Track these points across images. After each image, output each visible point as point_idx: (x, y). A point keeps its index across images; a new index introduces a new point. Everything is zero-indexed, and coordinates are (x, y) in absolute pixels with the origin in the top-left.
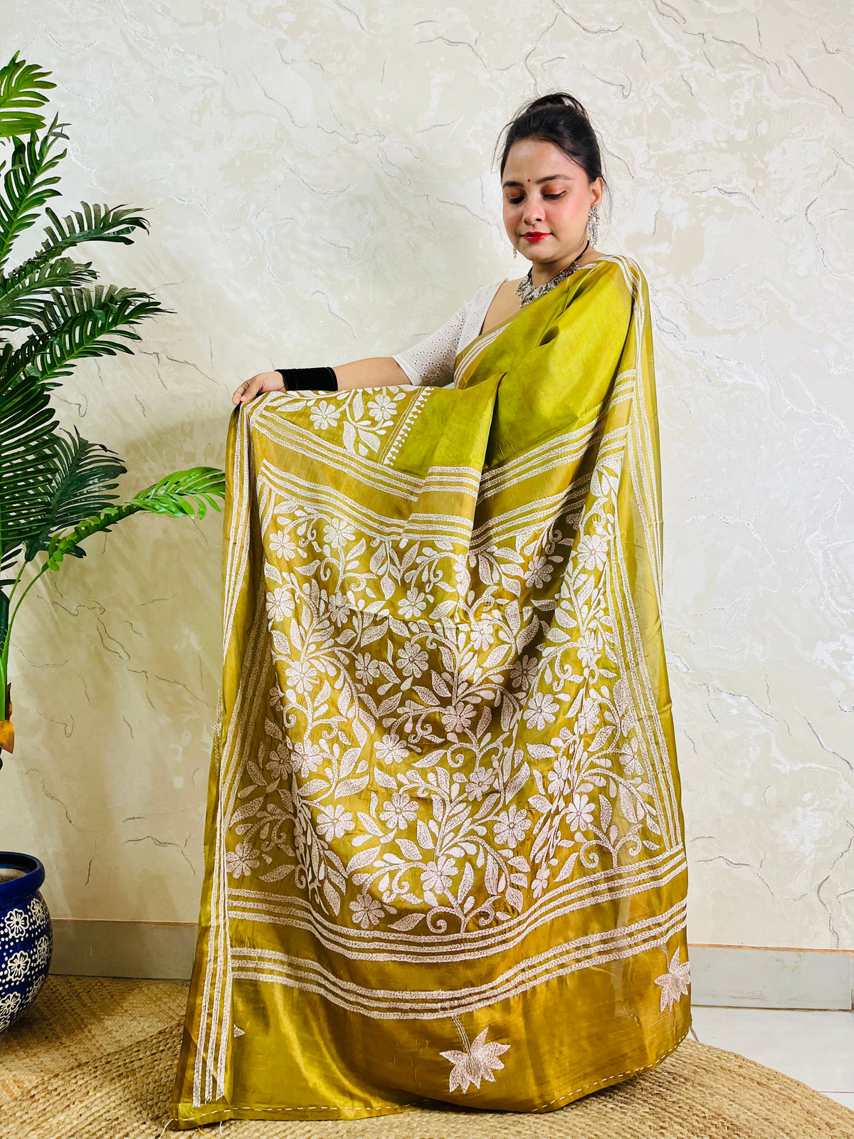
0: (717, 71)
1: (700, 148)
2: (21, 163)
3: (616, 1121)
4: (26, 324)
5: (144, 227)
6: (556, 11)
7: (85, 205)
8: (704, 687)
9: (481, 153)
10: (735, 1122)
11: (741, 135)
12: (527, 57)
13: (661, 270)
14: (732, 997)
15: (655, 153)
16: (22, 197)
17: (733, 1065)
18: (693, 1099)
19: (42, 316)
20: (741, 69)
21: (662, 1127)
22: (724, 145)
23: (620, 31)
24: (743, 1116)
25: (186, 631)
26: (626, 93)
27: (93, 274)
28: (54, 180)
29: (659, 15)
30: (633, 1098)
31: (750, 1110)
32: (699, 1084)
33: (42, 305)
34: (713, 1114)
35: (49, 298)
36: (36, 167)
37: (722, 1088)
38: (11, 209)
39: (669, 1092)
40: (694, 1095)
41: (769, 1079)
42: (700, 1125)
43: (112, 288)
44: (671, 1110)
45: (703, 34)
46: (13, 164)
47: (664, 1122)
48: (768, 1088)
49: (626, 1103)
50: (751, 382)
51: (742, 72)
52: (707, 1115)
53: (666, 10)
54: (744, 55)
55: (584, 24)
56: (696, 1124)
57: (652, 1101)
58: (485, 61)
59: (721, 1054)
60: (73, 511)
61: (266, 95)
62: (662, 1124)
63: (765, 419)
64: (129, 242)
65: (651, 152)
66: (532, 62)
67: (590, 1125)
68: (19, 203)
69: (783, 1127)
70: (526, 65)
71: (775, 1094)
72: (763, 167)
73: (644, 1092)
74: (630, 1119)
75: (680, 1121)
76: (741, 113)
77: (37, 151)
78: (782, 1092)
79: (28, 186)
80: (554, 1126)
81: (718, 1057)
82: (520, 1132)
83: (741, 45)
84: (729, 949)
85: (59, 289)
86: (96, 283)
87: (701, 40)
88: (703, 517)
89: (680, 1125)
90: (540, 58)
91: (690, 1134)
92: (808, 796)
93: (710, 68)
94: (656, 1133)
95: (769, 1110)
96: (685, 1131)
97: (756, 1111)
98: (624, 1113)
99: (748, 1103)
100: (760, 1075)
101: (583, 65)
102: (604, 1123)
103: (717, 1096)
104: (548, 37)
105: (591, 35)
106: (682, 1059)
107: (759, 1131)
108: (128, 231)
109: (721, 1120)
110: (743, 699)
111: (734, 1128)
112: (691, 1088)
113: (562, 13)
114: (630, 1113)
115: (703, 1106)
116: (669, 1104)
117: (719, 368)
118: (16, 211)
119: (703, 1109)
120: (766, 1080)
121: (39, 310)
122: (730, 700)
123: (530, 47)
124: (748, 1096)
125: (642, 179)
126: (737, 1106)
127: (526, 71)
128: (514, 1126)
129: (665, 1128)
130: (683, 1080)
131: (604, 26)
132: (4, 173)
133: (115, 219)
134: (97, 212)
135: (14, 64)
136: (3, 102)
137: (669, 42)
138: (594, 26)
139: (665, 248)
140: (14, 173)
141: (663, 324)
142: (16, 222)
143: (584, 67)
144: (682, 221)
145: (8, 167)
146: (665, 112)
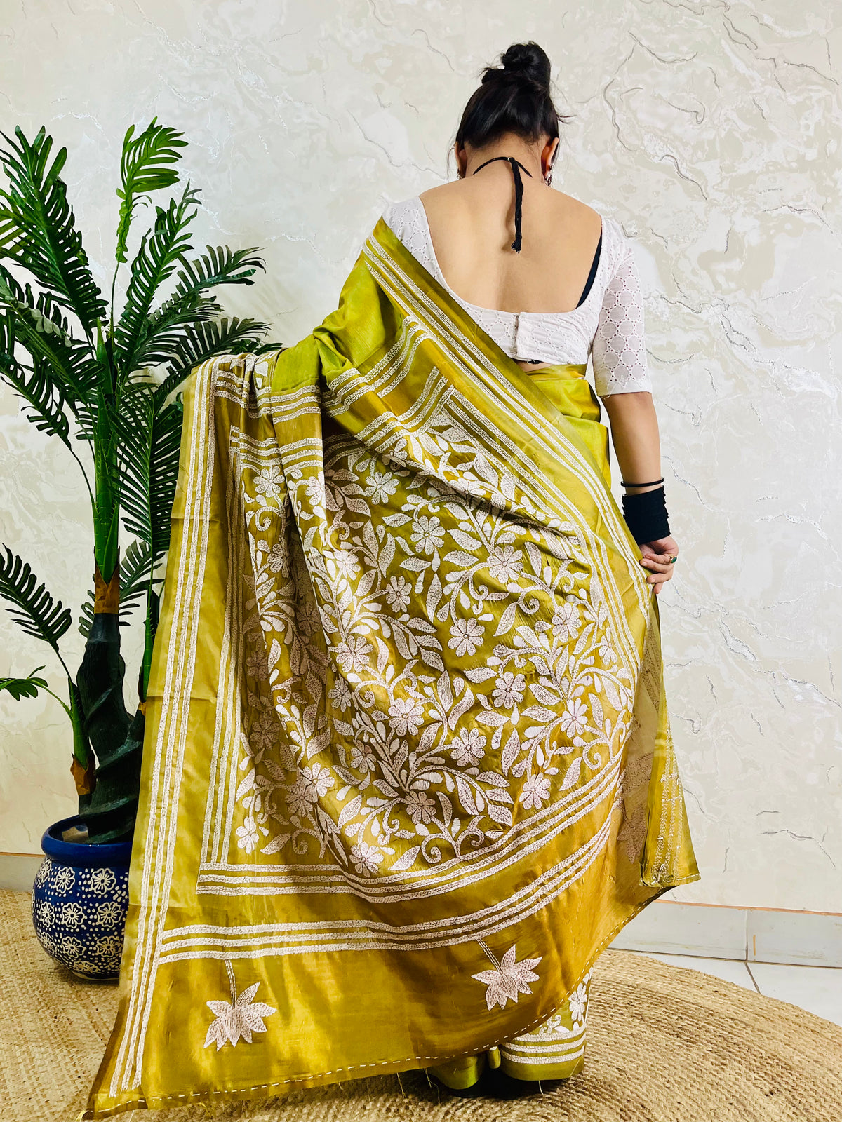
0: (788, 94)
1: (771, 168)
2: (162, 228)
3: (682, 1056)
4: (164, 359)
5: (262, 267)
6: (633, 43)
7: (210, 249)
8: (771, 675)
9: (563, 182)
10: (790, 1063)
11: (811, 155)
12: (606, 89)
13: (733, 285)
14: (794, 956)
15: (728, 175)
16: (164, 255)
17: (790, 1015)
18: (752, 1041)
19: (179, 352)
20: (811, 90)
21: (723, 1064)
22: (794, 165)
23: (694, 60)
24: (796, 1058)
26: (700, 119)
27: (218, 307)
28: (188, 236)
29: (731, 43)
30: (698, 1038)
31: (803, 1053)
32: (758, 1030)
33: (178, 339)
34: (770, 1055)
35: (183, 333)
36: (174, 228)
37: (779, 1034)
38: (155, 266)
39: (730, 1035)
40: (753, 1038)
41: (822, 1028)
42: (758, 1064)
43: (235, 321)
44: (731, 1050)
45: (774, 59)
46: (156, 230)
47: (724, 1059)
48: (821, 1035)
49: (692, 1042)
50: (819, 390)
51: (812, 94)
52: (764, 1056)
53: (739, 37)
54: (815, 77)
55: (659, 54)
56: (753, 1062)
57: (715, 1042)
58: (566, 95)
59: (781, 1005)
61: (366, 138)
62: (723, 1061)
63: (832, 425)
64: (250, 283)
65: (724, 174)
66: (612, 93)
67: (659, 1059)
68: (161, 261)
69: (831, 1068)
70: (604, 96)
71: (827, 1041)
72: (832, 185)
73: (708, 1034)
74: (695, 1055)
75: (740, 1059)
76: (811, 133)
77: (175, 217)
78: (834, 1039)
79: (168, 246)
80: (628, 1058)
81: (777, 1008)
82: (598, 1062)
83: (810, 67)
84: (791, 913)
85: (191, 324)
86: (221, 315)
87: (772, 65)
88: (771, 517)
89: (739, 1062)
90: (618, 89)
91: (748, 1071)
93: (781, 92)
94: (717, 1068)
95: (820, 1054)
96: (743, 1068)
97: (808, 1054)
98: (688, 1050)
99: (802, 1048)
100: (814, 1024)
101: (659, 95)
102: (672, 1057)
103: (775, 1041)
104: (626, 69)
105: (666, 65)
106: (745, 1008)
107: (810, 1072)
108: (249, 273)
109: (776, 1061)
110: (808, 686)
111: (787, 1068)
112: (751, 1032)
113: (638, 45)
114: (694, 1051)
115: (761, 1048)
116: (730, 1045)
117: (787, 378)
118: (159, 267)
119: (761, 1050)
120: (821, 1030)
121: (175, 344)
122: (796, 687)
123: (608, 79)
124: (802, 1041)
125: (715, 200)
126: (792, 1050)
127: (604, 102)
128: (593, 1056)
129: (725, 1065)
130: (744, 1025)
131: (679, 56)
132: (148, 238)
133: (236, 260)
134: (221, 254)
135: (152, 129)
136: (143, 161)
137: (742, 68)
138: (670, 56)
139: (736, 265)
140: (158, 237)
141: (734, 337)
142: (158, 275)
143: (660, 97)
144: (753, 239)
145: (153, 233)
146: (737, 135)
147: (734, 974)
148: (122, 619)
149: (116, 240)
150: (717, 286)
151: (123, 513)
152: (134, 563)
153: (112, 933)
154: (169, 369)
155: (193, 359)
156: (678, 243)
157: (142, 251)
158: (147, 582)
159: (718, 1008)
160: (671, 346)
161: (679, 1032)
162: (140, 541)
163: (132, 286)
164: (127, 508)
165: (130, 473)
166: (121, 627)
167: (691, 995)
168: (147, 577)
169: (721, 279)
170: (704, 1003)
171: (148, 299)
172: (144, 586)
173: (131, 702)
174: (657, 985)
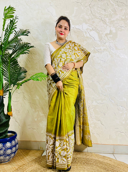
0: (120, 7)
1: (117, 20)
4: (12, 49)
5: (30, 33)
7: (20, 29)
8: (117, 105)
11: (123, 18)
13: (111, 39)
16: (11, 29)
17: (123, 164)
19: (14, 47)
22: (121, 19)
23: (104, 1)
25: (37, 96)
26: (105, 11)
27: (21, 40)
28: (16, 26)
32: (118, 167)
35: (15, 44)
36: (13, 24)
37: (122, 168)
43: (25, 43)
50: (125, 57)
51: (124, 8)
54: (124, 5)
58: (83, 6)
60: (20, 78)
61: (48, 11)
64: (28, 35)
65: (109, 20)
66: (90, 6)
68: (11, 30)
72: (127, 23)
76: (123, 14)
77: (14, 22)
79: (12, 27)
81: (121, 163)
83: (123, 3)
85: (17, 43)
86: (22, 41)
87: (117, 2)
90: (92, 5)
93: (118, 7)
104: (93, 2)
105: (99, 1)
106: (115, 163)
108: (28, 34)
110: (123, 107)
117: (120, 55)
118: (11, 31)
122: (121, 107)
123: (90, 3)
125: (108, 24)
130: (116, 167)
131: (102, 0)
132: (9, 25)
133: (25, 32)
134: (22, 30)
135: (10, 7)
136: (8, 13)
137: (112, 3)
139: (111, 36)
140: (10, 25)
141: (111, 48)
142: (10, 33)
143: (99, 7)
144: (114, 31)
145: (9, 24)
146: (111, 14)
147: (111, 156)
148: (4, 97)
149: (2, 27)
151: (4, 77)
152: (6, 86)
153: (2, 155)
154: (13, 51)
155: (17, 49)
156: (102, 31)
157: (7, 28)
158: (9, 90)
160: (100, 49)
161: (105, 169)
162: (7, 82)
163: (5, 34)
164: (5, 76)
165: (5, 69)
166: (4, 98)
167: (106, 161)
168: (8, 89)
169: (109, 38)
170: (108, 162)
171: (8, 37)
172: (8, 90)
173: (6, 112)
174: (100, 159)
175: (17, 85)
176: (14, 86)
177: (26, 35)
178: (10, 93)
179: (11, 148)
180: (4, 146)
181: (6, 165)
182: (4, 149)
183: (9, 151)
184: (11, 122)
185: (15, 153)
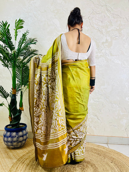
1: (112, 30)
3: (99, 157)
4: (22, 56)
5: (37, 41)
6: (93, 10)
7: (29, 38)
8: (111, 103)
11: (118, 28)
13: (107, 47)
15: (106, 31)
17: (114, 151)
19: (25, 54)
22: (116, 30)
23: (102, 13)
24: (115, 157)
26: (102, 22)
27: (30, 48)
29: (107, 11)
32: (110, 154)
35: (25, 51)
43: (33, 50)
44: (106, 156)
49: (100, 155)
50: (118, 62)
51: (118, 19)
52: (110, 157)
54: (119, 17)
57: (103, 155)
59: (112, 150)
61: (53, 23)
64: (36, 44)
66: (90, 18)
67: (96, 158)
68: (23, 41)
70: (88, 18)
72: (121, 33)
76: (118, 25)
77: (25, 35)
78: (120, 155)
80: (92, 158)
83: (118, 15)
84: (113, 137)
85: (27, 50)
87: (113, 15)
91: (108, 159)
92: (124, 117)
93: (114, 19)
97: (117, 157)
103: (112, 155)
104: (92, 14)
106: (107, 150)
107: (117, 159)
109: (112, 158)
111: (114, 159)
114: (101, 157)
117: (114, 61)
120: (118, 153)
122: (115, 105)
123: (89, 16)
124: (116, 155)
125: (104, 34)
129: (105, 159)
130: (107, 153)
132: (21, 38)
133: (33, 40)
134: (31, 39)
137: (108, 15)
138: (98, 13)
139: (107, 44)
140: (23, 38)
141: (107, 54)
142: (22, 43)
143: (97, 19)
144: (110, 40)
146: (107, 25)
147: (105, 146)
148: (16, 95)
150: (104, 47)
151: (17, 79)
152: (18, 87)
153: (16, 142)
155: (27, 56)
156: (99, 40)
157: (20, 40)
159: (103, 150)
160: (98, 56)
161: (98, 154)
163: (19, 45)
165: (18, 73)
167: (100, 149)
169: (105, 46)
172: (19, 90)
173: (18, 107)
174: (95, 147)
175: (27, 85)
176: (24, 86)
177: (35, 43)
178: (22, 92)
179: (22, 136)
180: (17, 134)
181: (18, 150)
182: (17, 136)
183: (21, 139)
184: (22, 116)
185: (25, 140)
